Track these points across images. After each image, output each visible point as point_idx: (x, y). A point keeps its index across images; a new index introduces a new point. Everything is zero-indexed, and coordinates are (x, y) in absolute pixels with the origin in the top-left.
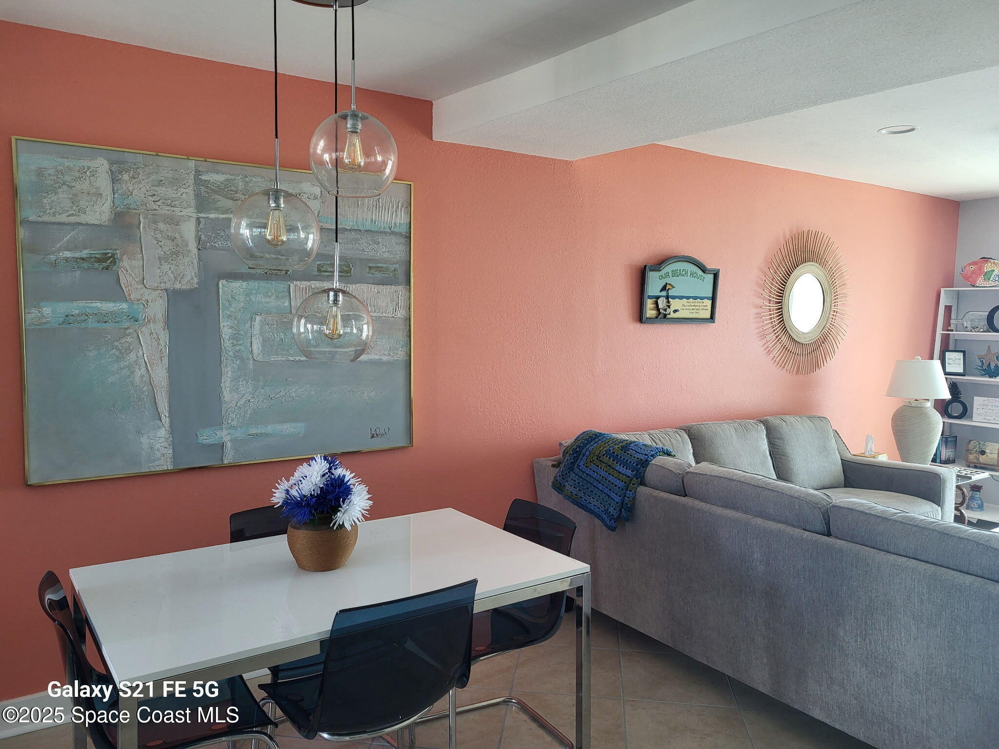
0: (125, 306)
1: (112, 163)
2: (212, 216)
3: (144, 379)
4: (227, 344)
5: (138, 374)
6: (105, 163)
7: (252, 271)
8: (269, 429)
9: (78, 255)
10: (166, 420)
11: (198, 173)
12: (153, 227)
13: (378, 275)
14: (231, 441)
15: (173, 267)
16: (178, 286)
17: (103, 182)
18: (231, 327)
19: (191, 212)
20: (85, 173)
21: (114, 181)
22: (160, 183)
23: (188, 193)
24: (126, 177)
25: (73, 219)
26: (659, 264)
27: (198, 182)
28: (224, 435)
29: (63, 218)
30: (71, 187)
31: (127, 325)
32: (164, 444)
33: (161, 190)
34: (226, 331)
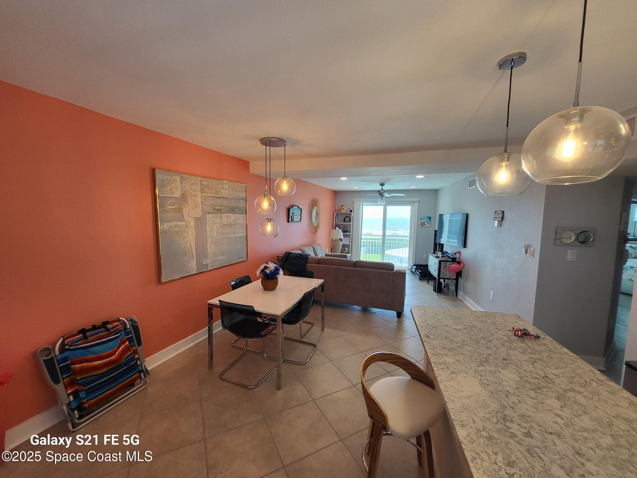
0: (184, 223)
1: (181, 178)
2: (204, 195)
3: (190, 246)
4: (208, 233)
5: (188, 244)
6: (179, 177)
7: (214, 211)
8: (218, 258)
9: (173, 207)
10: (195, 258)
11: (201, 181)
12: (191, 198)
13: (240, 211)
14: (210, 263)
15: (196, 210)
16: (197, 216)
17: (179, 184)
18: (209, 228)
19: (199, 193)
20: (174, 181)
21: (181, 183)
22: (192, 184)
23: (199, 187)
24: (184, 182)
25: (171, 196)
26: (292, 206)
27: (202, 184)
28: (208, 261)
29: (168, 195)
30: (170, 185)
31: (185, 229)
32: (195, 266)
33: (192, 186)
34: (208, 230)
